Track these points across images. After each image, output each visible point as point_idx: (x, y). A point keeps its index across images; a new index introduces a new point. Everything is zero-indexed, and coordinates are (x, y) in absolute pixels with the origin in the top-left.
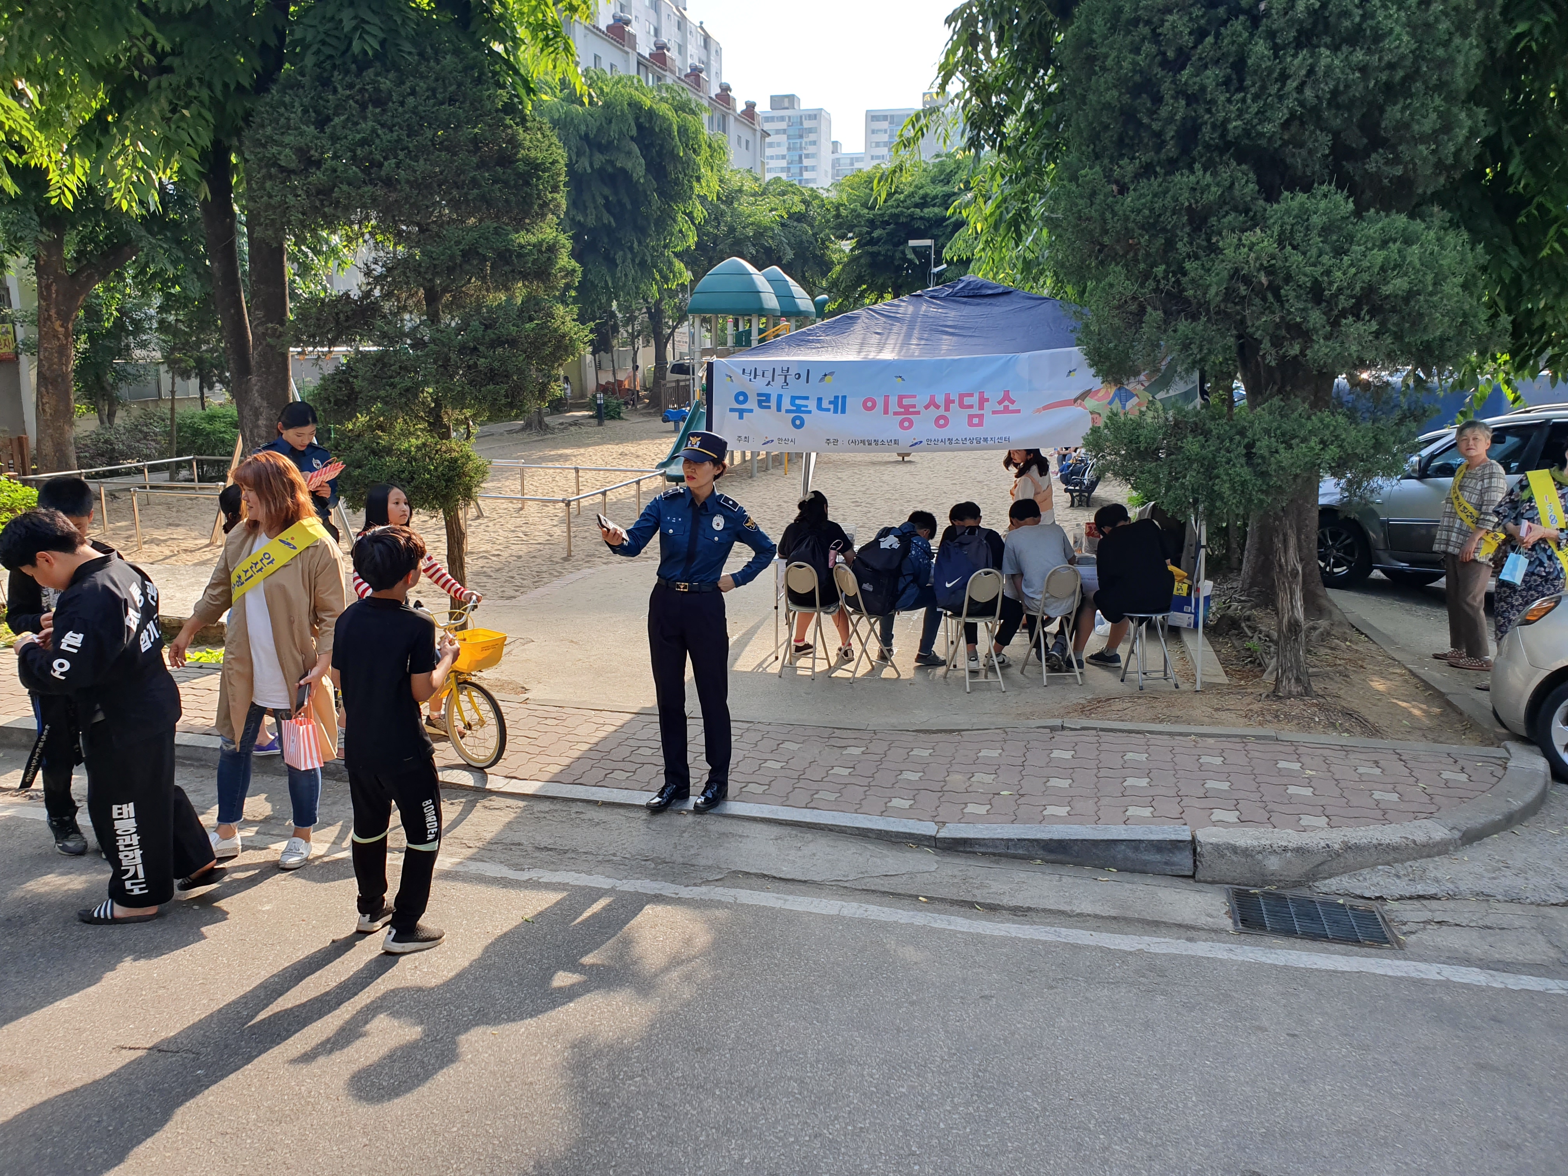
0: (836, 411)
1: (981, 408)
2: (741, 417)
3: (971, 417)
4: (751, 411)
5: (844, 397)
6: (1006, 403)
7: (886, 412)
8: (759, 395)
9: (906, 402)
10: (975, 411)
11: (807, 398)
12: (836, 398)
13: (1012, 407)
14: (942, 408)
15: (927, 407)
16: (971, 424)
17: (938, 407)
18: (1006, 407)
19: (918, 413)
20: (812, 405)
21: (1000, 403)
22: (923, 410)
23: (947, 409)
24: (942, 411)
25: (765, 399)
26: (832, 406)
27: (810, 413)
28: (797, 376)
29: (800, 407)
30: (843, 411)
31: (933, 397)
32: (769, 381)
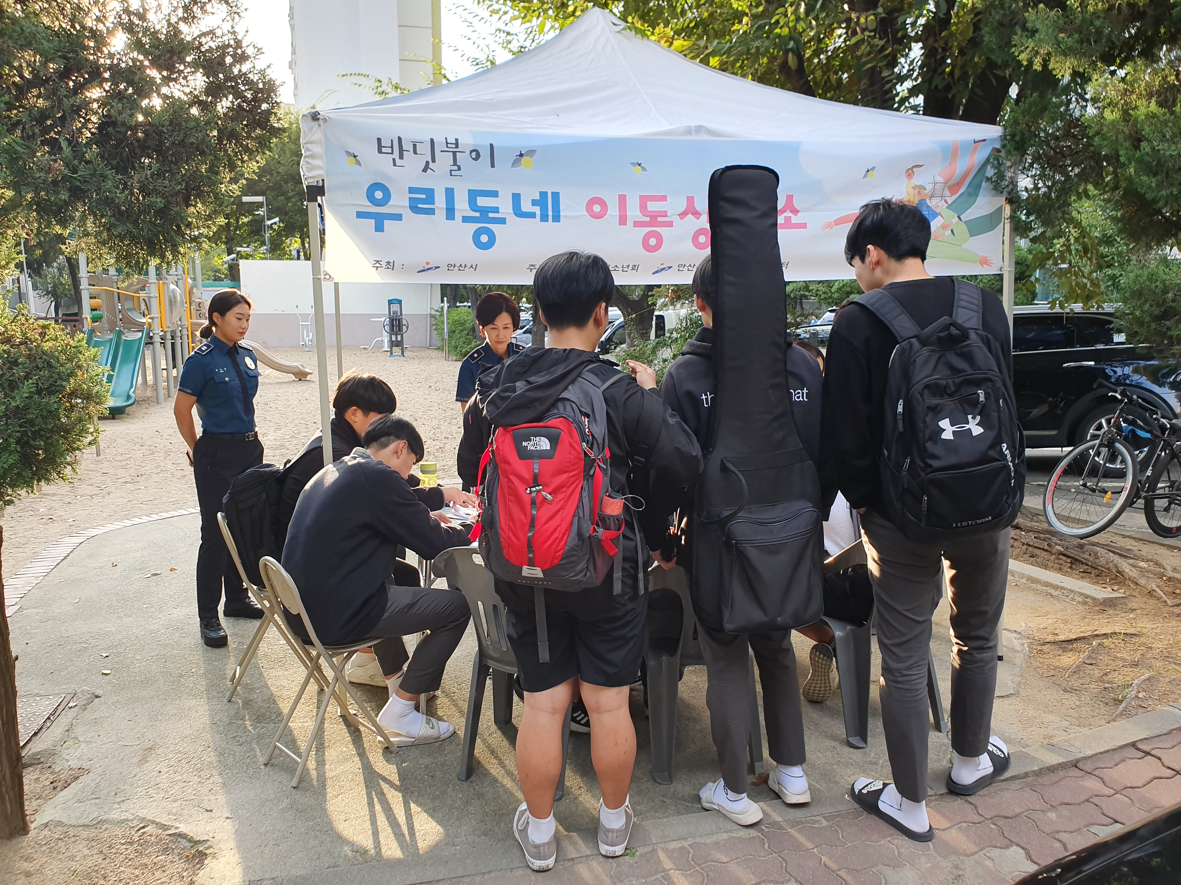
0: (544, 218)
2: (379, 228)
4: (398, 217)
5: (556, 196)
6: (788, 213)
7: (623, 220)
8: (412, 190)
9: (652, 206)
11: (494, 194)
12: (543, 194)
13: (795, 220)
14: (704, 217)
15: (682, 215)
17: (698, 214)
18: (788, 219)
19: (670, 224)
20: (505, 207)
22: (676, 220)
24: (702, 223)
25: (424, 196)
26: (537, 210)
27: (502, 221)
28: (474, 155)
29: (484, 211)
30: (557, 218)
31: (690, 200)
32: (427, 163)
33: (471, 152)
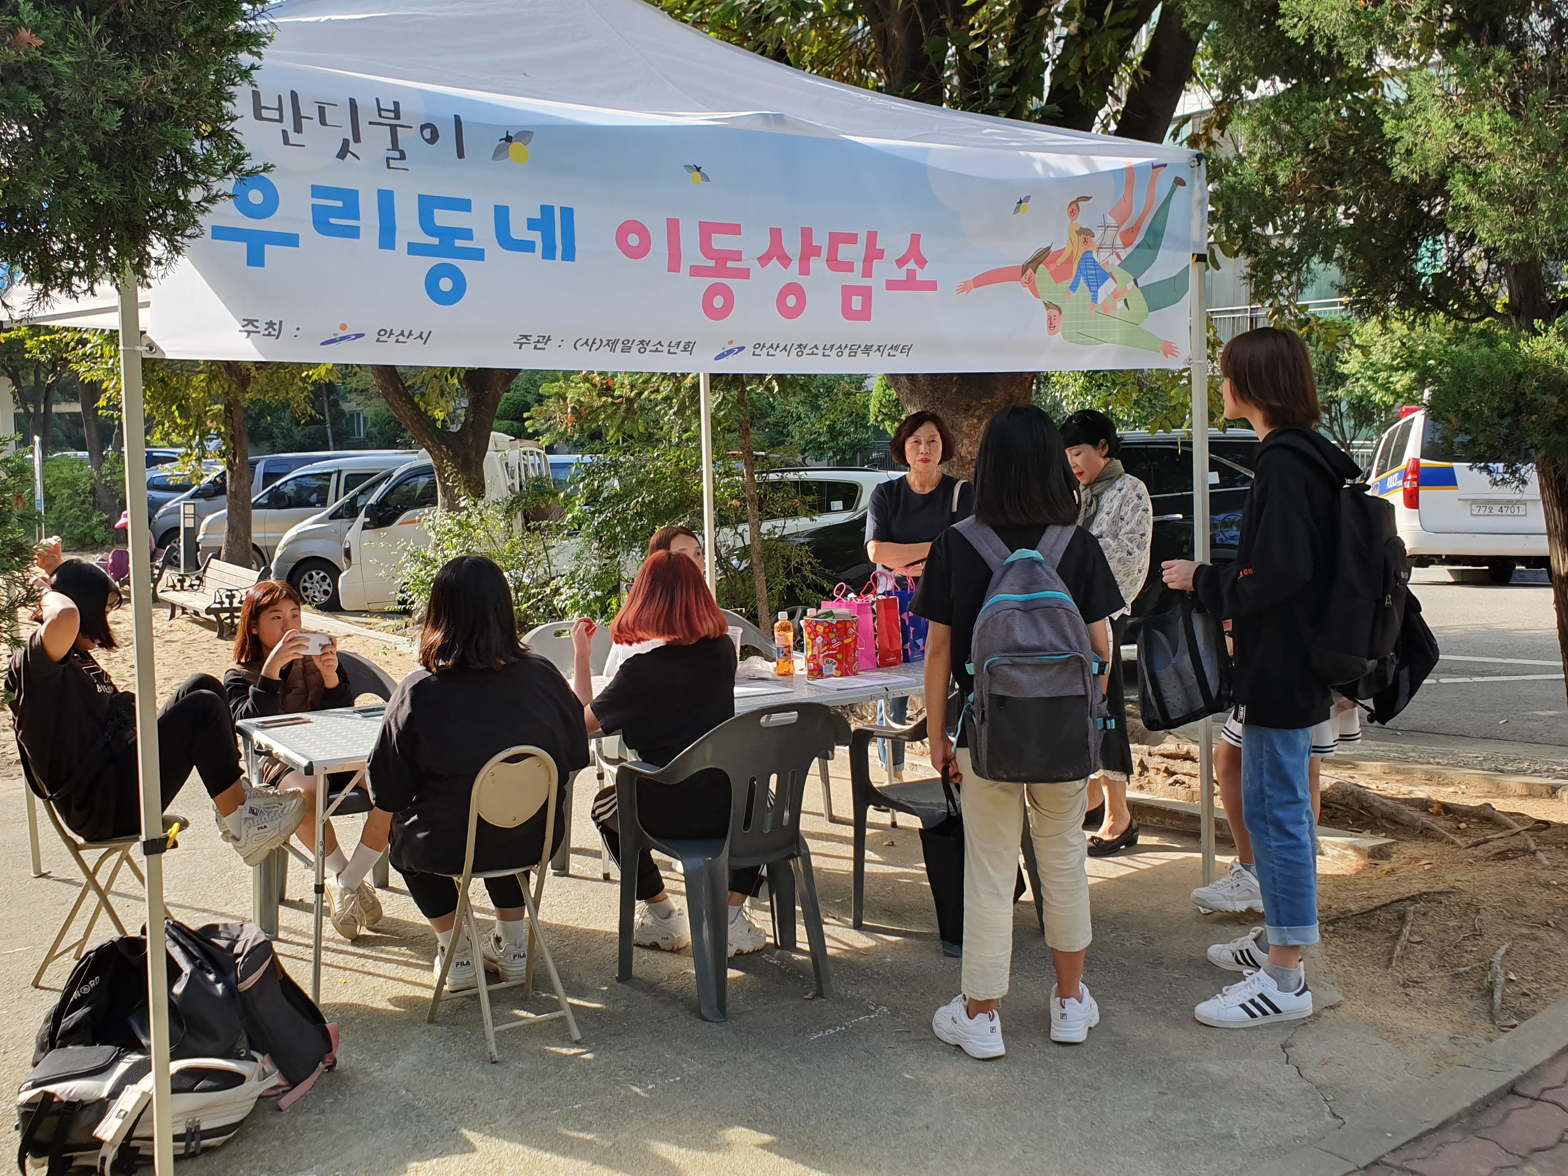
0: (549, 253)
1: (867, 272)
2: (256, 259)
3: (848, 292)
4: (291, 240)
5: (568, 213)
6: (911, 265)
7: (674, 264)
8: (317, 191)
9: (718, 242)
10: (855, 279)
11: (464, 205)
12: (547, 210)
13: (922, 275)
14: (795, 265)
15: (764, 260)
16: (848, 313)
17: (785, 261)
18: (911, 273)
19: (744, 274)
20: (483, 230)
21: (901, 262)
22: (754, 266)
23: (805, 270)
24: (792, 274)
25: (339, 204)
26: (536, 236)
27: (478, 255)
28: (427, 133)
29: (448, 235)
30: (569, 254)
31: (776, 234)
32: (346, 142)
33: (423, 128)
